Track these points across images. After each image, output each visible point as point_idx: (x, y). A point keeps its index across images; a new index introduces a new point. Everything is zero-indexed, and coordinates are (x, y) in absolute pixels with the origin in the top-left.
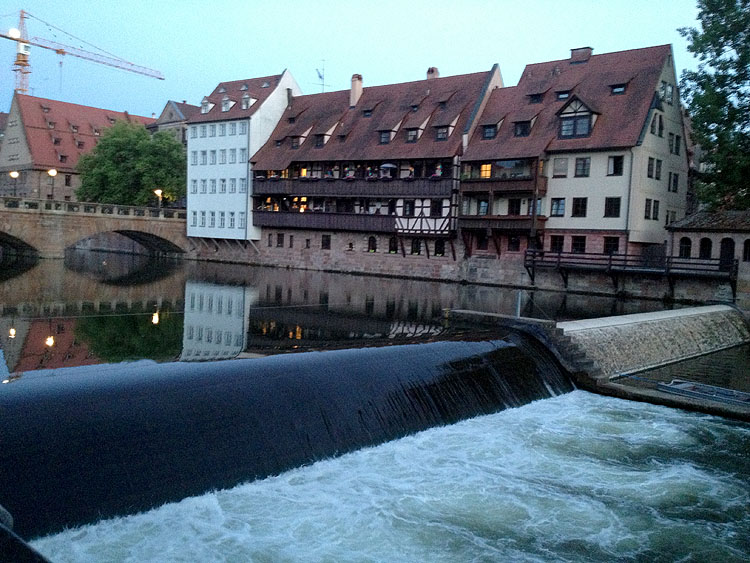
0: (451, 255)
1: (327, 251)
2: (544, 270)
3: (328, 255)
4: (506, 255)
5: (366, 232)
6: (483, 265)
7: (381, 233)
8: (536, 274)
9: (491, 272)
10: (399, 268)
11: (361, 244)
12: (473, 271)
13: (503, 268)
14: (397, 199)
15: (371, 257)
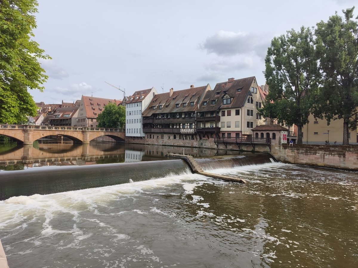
0: (196, 140)
1: (163, 139)
2: (221, 143)
3: (163, 140)
4: (210, 139)
5: (173, 133)
6: (204, 142)
7: (177, 134)
8: (219, 145)
9: (207, 144)
10: (182, 144)
11: (172, 137)
12: (202, 144)
13: (210, 143)
14: (181, 123)
15: (175, 141)
